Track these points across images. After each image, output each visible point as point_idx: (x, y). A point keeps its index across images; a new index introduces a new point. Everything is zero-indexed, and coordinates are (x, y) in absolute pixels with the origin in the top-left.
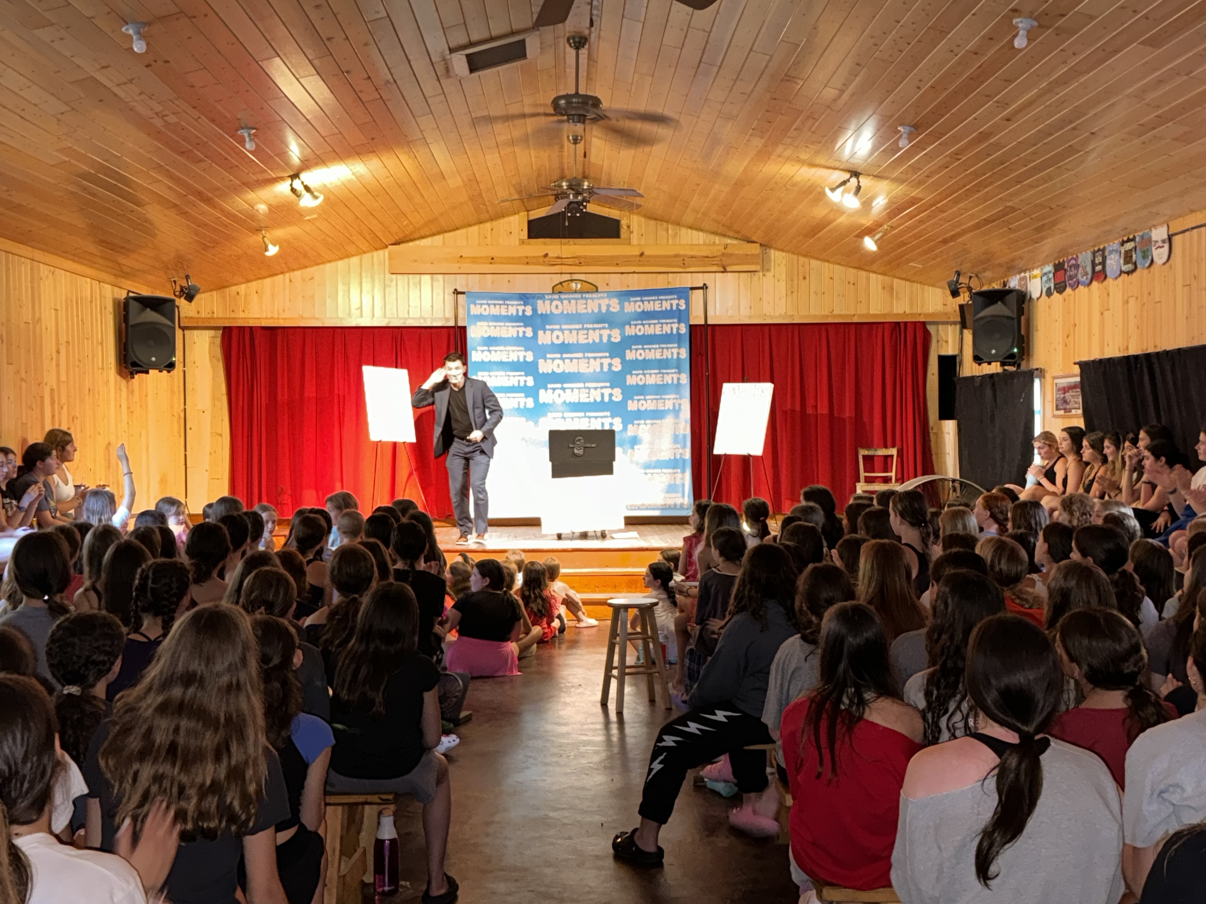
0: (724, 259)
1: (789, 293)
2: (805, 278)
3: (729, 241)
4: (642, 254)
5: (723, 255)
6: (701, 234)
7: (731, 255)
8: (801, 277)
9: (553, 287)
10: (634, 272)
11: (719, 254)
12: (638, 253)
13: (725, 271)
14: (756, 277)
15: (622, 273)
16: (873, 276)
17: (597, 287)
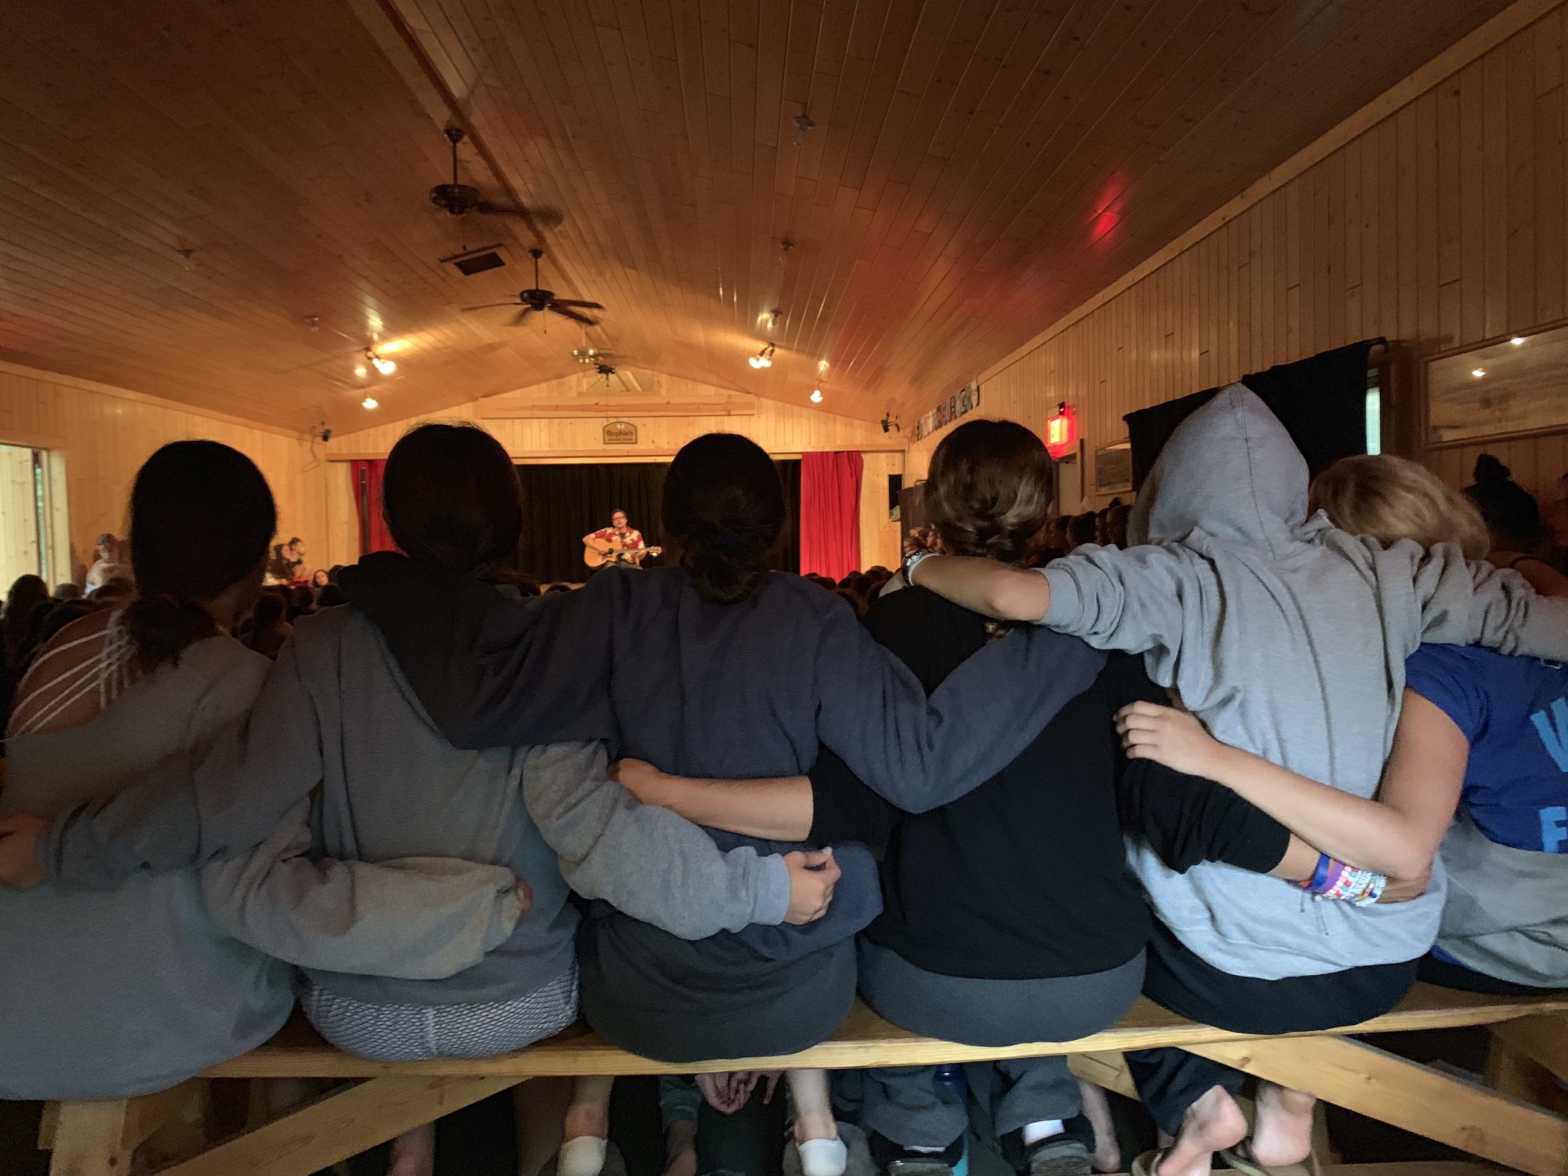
0: (728, 405)
1: (777, 431)
3: (733, 393)
4: (668, 403)
5: (728, 402)
6: (712, 387)
7: (733, 402)
9: (604, 427)
10: (663, 416)
11: (724, 402)
12: (665, 402)
13: (729, 415)
14: (753, 419)
15: (655, 417)
17: (636, 428)
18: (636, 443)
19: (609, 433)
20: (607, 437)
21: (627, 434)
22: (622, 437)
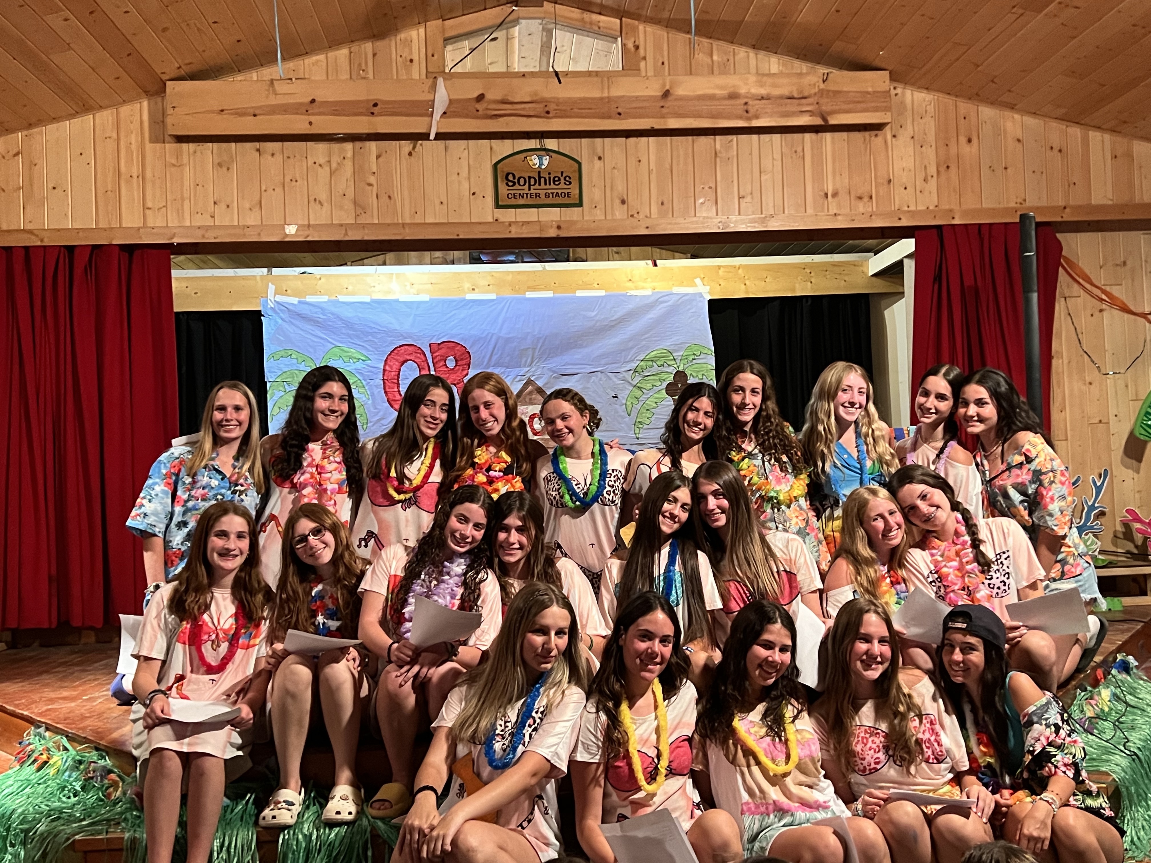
0: (823, 101)
1: (943, 169)
2: (970, 141)
4: (666, 94)
5: (822, 93)
7: (836, 93)
8: (963, 140)
9: (495, 166)
10: (648, 133)
11: (813, 91)
13: (822, 128)
14: (879, 138)
16: (1094, 136)
17: (579, 164)
18: (580, 204)
19: (512, 180)
20: (503, 189)
21: (556, 181)
22: (542, 190)
